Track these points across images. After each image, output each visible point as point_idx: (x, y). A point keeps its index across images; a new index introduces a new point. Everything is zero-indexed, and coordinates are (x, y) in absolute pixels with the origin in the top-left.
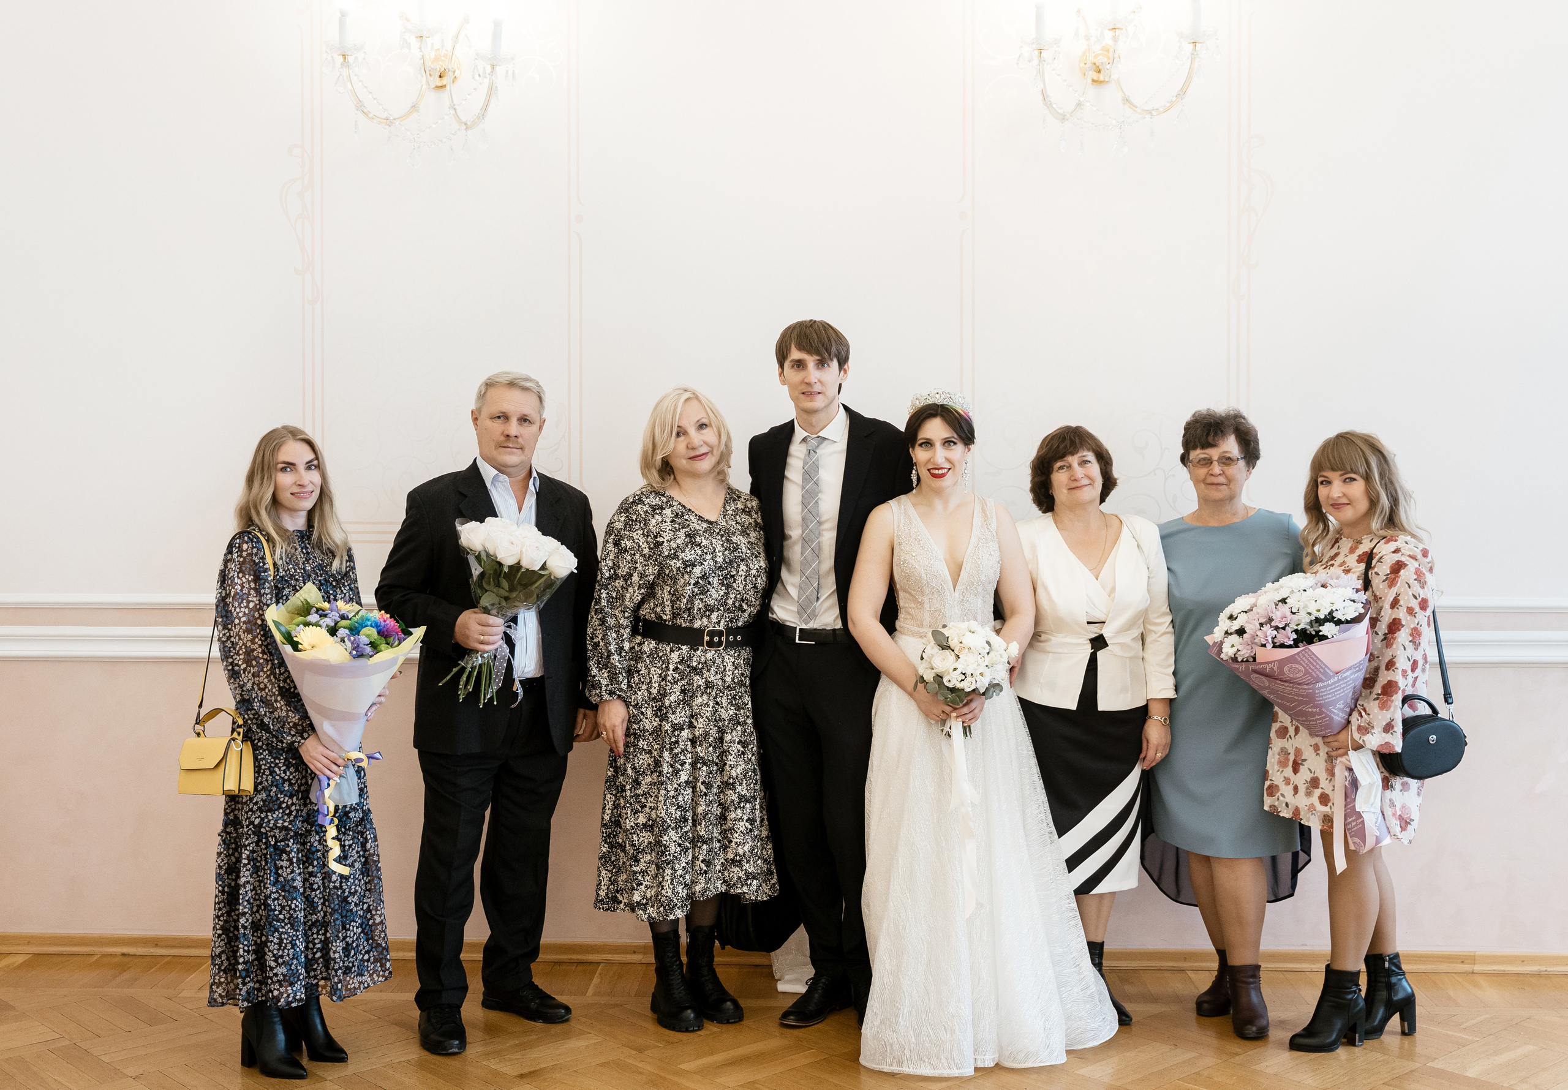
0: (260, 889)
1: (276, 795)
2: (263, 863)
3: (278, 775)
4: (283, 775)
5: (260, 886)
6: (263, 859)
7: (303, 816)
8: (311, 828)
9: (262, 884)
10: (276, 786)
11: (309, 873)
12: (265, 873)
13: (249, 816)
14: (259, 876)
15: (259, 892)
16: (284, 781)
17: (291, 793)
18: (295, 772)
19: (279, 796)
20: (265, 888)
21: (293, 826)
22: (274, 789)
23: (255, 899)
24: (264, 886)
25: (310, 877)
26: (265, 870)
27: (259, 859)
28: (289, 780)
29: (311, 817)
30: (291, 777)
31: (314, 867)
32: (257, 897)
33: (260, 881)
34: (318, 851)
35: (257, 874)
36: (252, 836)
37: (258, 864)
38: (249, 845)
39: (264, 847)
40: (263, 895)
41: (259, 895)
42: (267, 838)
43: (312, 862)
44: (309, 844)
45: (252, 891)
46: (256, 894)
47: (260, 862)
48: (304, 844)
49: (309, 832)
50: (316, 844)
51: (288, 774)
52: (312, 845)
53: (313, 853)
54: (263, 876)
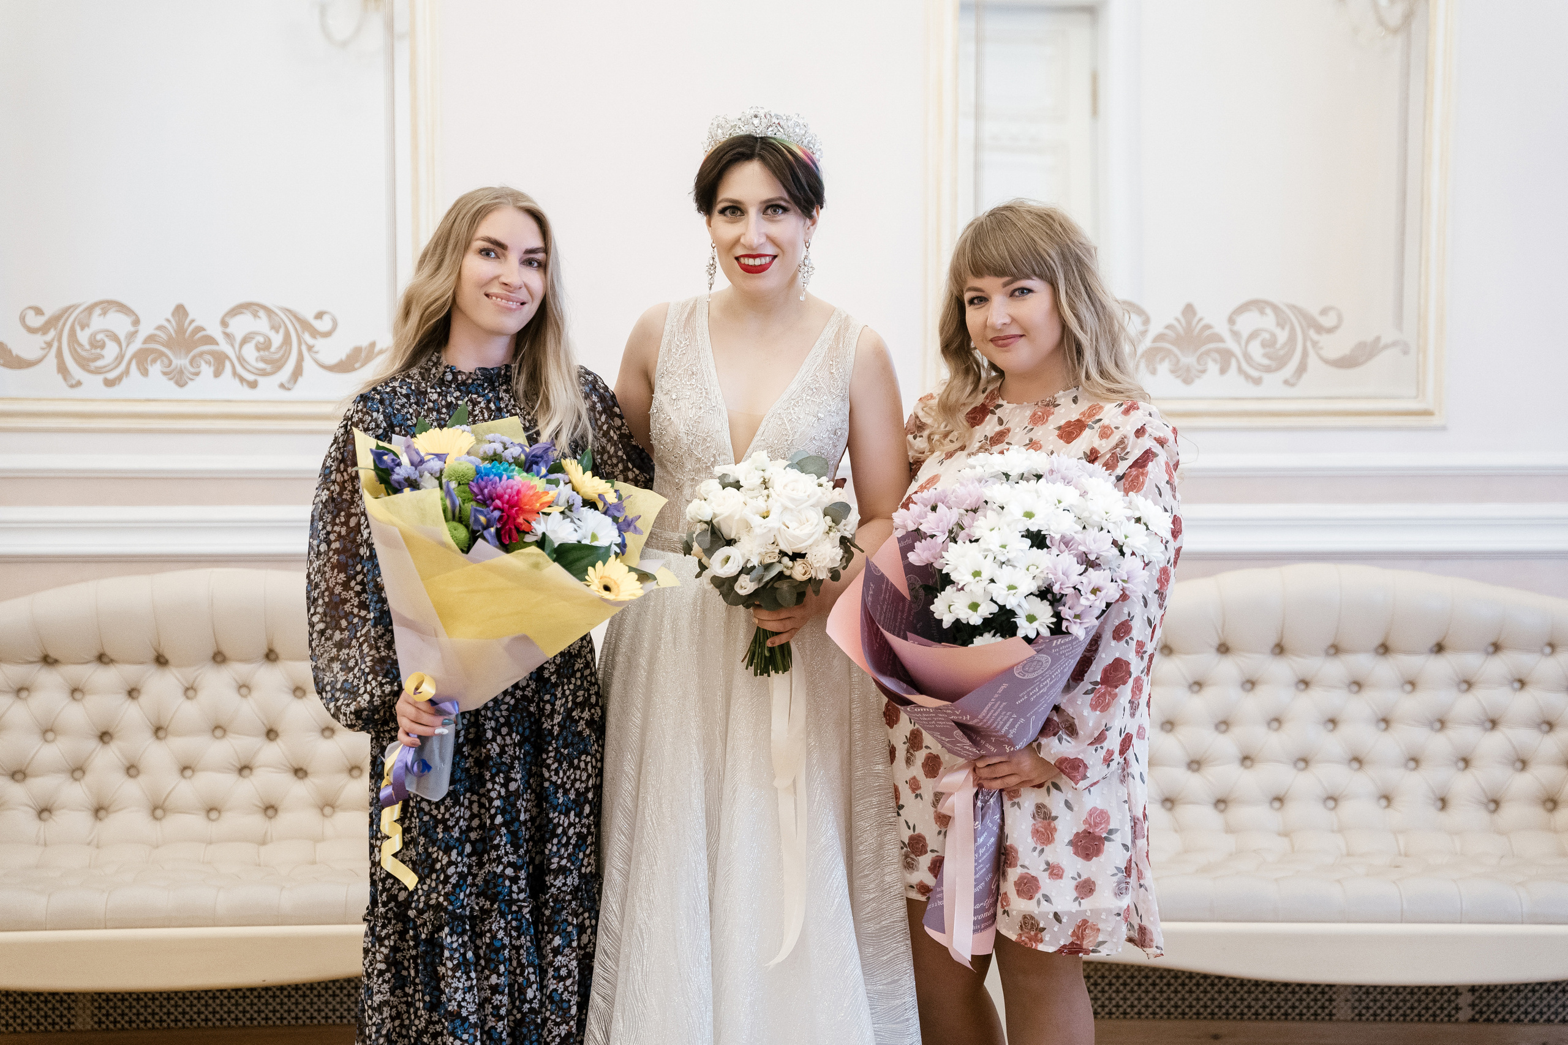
0: (409, 1018)
1: (426, 849)
2: (412, 973)
3: (426, 814)
4: (435, 812)
5: (408, 1012)
6: (412, 966)
7: (477, 886)
8: (492, 905)
9: (412, 1010)
10: (425, 835)
11: (491, 987)
12: (415, 991)
13: (388, 886)
14: (406, 995)
15: (407, 1022)
16: (437, 822)
17: (447, 844)
18: (454, 806)
19: (430, 850)
20: (416, 1016)
21: (451, 903)
22: (422, 840)
23: (400, 1035)
24: (415, 1013)
25: (493, 994)
26: (416, 985)
27: (406, 964)
28: (444, 821)
29: (491, 885)
30: (447, 816)
31: (499, 975)
32: (404, 1032)
33: (409, 1005)
34: (504, 947)
35: (403, 990)
36: (393, 922)
37: (405, 973)
38: (388, 936)
39: (411, 943)
40: (414, 1028)
41: (408, 1028)
42: (415, 928)
43: (497, 967)
44: (488, 935)
45: (393, 1019)
46: (402, 1025)
47: (407, 969)
48: (477, 935)
49: (486, 913)
50: (500, 934)
51: (442, 809)
52: (494, 937)
53: (497, 951)
54: (413, 996)
